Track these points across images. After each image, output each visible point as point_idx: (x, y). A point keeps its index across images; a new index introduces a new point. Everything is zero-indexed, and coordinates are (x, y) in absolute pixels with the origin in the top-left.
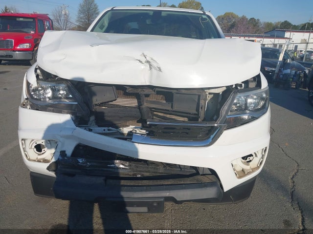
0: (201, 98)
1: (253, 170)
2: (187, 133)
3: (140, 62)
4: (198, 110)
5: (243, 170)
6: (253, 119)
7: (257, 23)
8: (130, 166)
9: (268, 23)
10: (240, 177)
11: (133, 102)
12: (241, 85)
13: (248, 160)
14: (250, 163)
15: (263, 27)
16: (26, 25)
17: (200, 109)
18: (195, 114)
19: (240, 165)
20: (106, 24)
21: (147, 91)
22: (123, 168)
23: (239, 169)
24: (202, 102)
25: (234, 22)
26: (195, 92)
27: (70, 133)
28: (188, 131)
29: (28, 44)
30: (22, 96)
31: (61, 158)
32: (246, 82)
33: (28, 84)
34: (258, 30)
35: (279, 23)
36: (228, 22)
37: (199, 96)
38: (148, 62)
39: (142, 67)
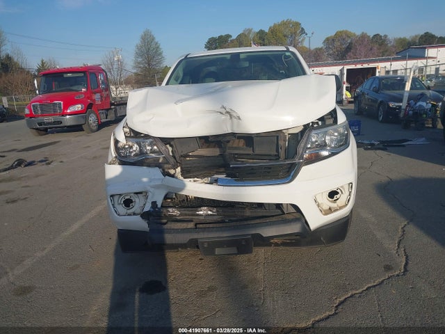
0: (279, 138)
1: (341, 208)
2: (269, 172)
3: (221, 113)
4: (277, 151)
5: (330, 209)
6: (333, 154)
7: (385, 40)
8: (217, 211)
9: (400, 39)
10: (326, 214)
11: (215, 152)
12: (317, 123)
13: (335, 198)
14: (338, 201)
15: (393, 46)
16: (76, 81)
17: (280, 150)
18: (276, 155)
19: (327, 203)
20: (181, 75)
21: (228, 138)
22: (211, 215)
23: (326, 207)
24: (281, 143)
25: (350, 43)
26: (274, 134)
27: (159, 183)
28: (269, 170)
29: (80, 106)
30: (110, 154)
31: (152, 210)
32: (322, 119)
33: (116, 142)
34: (386, 51)
35: (416, 36)
36: (341, 44)
37: (278, 137)
38: (228, 112)
39: (223, 117)
